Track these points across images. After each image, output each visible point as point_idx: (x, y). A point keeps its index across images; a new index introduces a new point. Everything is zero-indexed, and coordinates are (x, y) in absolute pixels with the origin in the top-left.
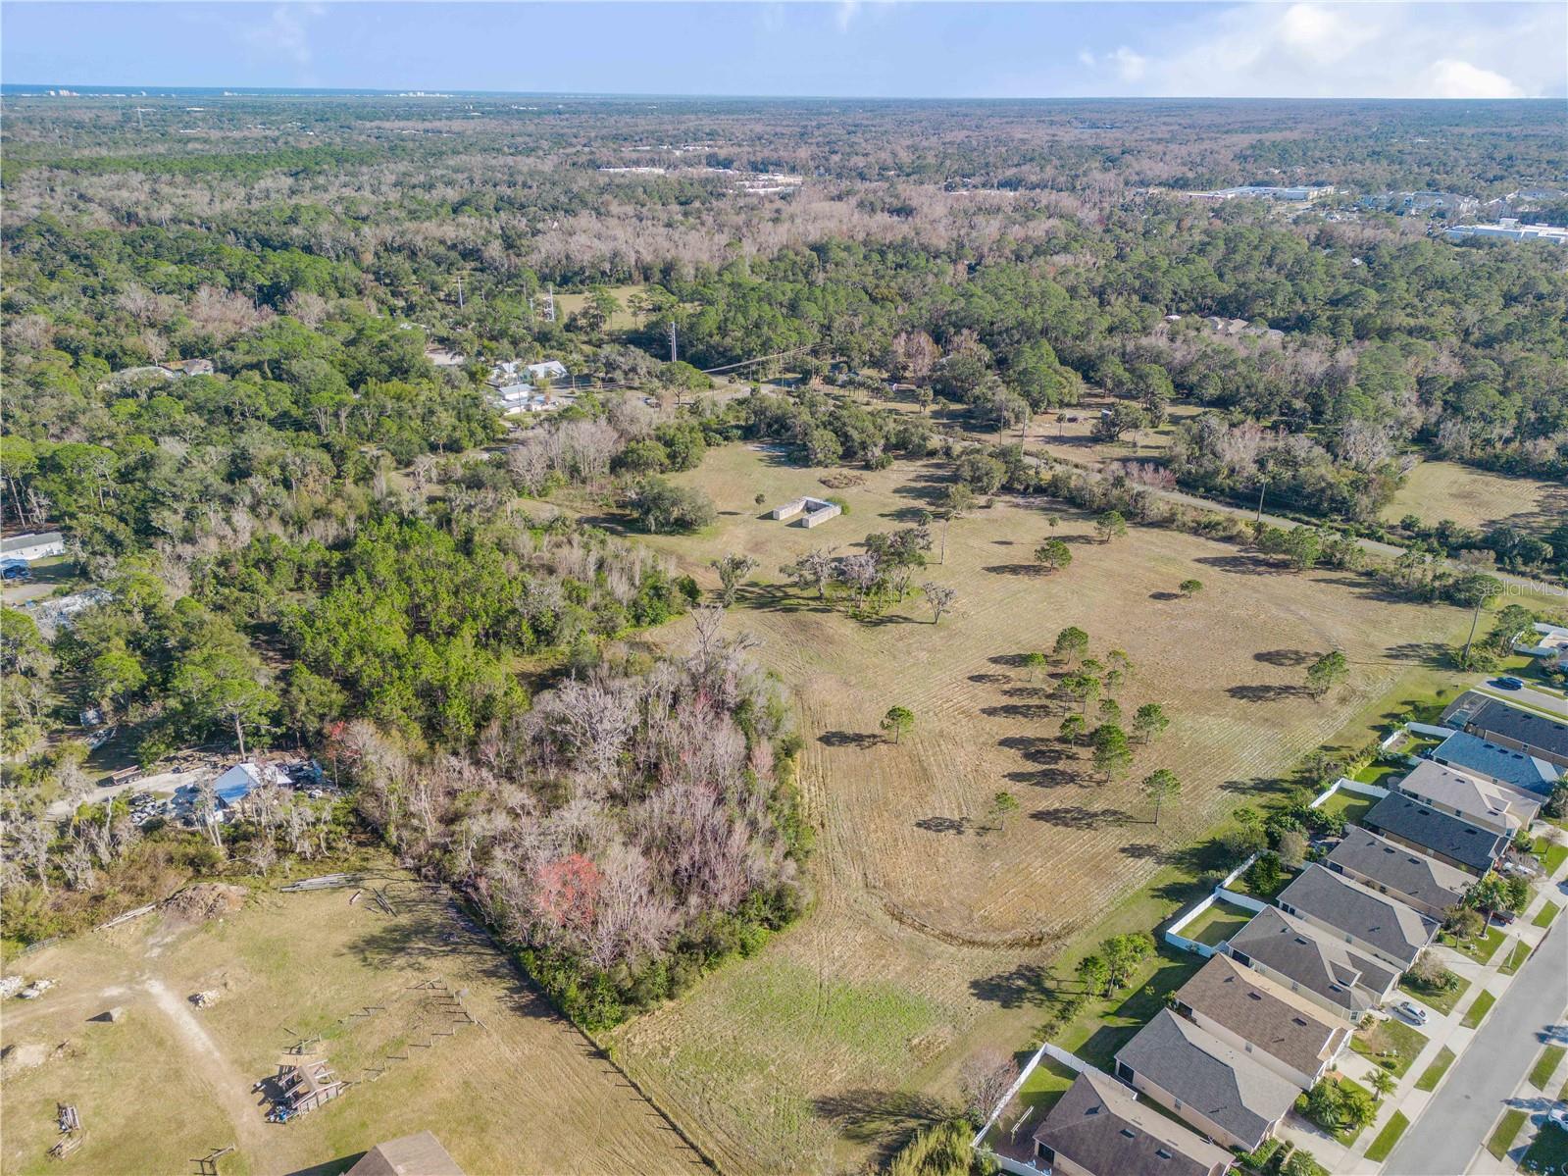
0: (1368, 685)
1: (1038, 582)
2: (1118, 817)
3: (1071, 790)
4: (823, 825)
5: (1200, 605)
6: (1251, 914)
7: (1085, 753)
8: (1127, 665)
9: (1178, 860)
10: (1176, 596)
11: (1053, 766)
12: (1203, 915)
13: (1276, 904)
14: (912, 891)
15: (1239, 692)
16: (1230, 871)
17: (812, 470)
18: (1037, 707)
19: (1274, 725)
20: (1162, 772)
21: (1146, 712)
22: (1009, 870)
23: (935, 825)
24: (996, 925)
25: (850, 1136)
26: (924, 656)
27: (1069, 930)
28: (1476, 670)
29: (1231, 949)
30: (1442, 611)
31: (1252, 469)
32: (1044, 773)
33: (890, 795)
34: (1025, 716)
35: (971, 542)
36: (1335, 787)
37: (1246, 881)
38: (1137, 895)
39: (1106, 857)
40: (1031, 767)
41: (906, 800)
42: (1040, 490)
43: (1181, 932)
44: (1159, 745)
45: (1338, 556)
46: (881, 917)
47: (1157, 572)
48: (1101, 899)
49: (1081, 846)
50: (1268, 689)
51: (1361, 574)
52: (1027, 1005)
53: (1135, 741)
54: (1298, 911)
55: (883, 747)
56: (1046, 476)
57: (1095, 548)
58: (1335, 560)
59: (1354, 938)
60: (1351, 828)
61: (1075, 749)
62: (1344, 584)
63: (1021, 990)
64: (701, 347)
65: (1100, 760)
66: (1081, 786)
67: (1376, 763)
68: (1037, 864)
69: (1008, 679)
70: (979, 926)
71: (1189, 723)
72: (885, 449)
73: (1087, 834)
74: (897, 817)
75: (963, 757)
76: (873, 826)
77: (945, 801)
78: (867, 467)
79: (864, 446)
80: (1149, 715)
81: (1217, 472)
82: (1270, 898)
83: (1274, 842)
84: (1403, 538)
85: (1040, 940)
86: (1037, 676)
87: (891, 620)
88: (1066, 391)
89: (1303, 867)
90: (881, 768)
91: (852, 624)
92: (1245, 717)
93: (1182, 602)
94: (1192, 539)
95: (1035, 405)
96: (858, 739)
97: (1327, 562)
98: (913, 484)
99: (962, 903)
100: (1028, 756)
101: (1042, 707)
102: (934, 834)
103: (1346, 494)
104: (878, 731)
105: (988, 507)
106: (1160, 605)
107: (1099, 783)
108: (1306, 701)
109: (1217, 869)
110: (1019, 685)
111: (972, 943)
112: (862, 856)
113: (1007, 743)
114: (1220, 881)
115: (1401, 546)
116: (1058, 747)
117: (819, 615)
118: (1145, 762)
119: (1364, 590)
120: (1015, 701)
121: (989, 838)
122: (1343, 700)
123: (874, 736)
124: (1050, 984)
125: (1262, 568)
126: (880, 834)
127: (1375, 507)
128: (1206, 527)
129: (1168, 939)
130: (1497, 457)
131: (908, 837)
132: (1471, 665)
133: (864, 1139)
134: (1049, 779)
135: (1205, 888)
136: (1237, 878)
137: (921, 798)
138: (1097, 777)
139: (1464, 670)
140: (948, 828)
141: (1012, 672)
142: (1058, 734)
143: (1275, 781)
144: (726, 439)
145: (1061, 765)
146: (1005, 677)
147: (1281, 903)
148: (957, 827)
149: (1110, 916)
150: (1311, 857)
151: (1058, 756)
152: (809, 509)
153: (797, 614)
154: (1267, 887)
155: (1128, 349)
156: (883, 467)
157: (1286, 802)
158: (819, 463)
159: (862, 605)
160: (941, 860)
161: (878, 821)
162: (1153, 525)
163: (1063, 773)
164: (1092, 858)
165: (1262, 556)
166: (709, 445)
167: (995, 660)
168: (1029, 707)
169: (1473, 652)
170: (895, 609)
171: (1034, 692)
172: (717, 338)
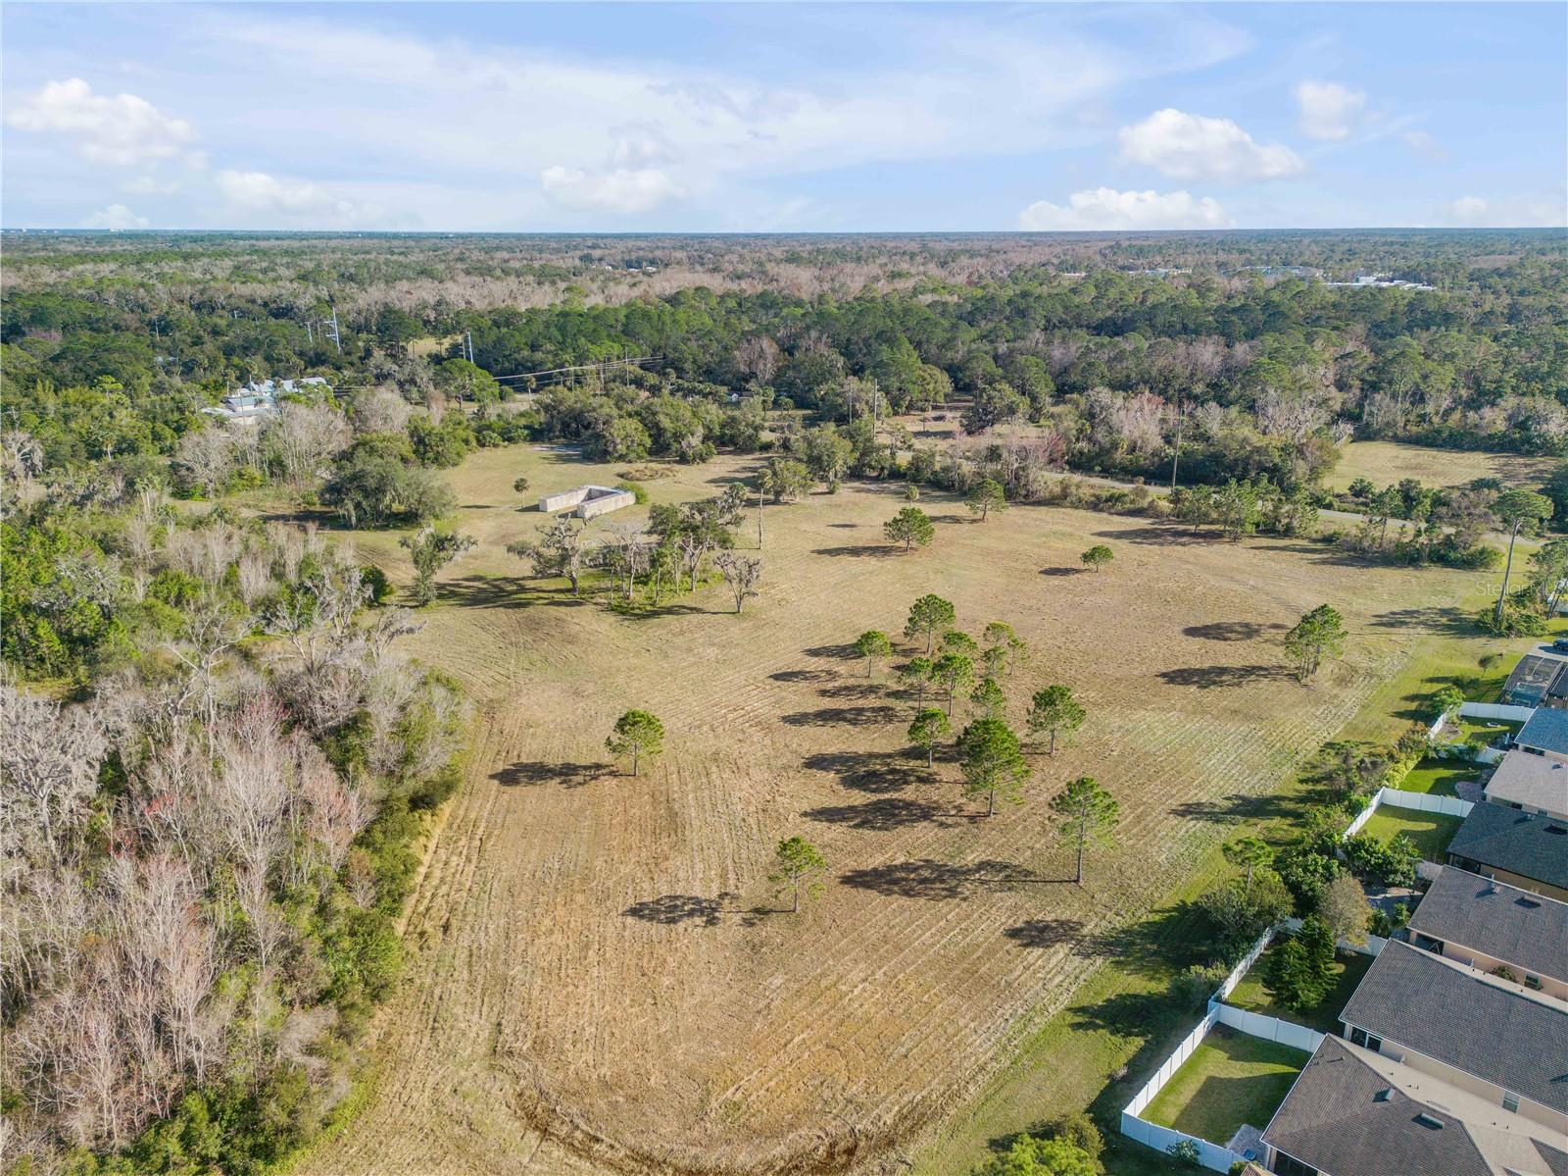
0: (1371, 660)
1: (890, 563)
2: (1011, 876)
3: (924, 831)
4: (446, 928)
5: (1112, 579)
6: (1299, 1058)
7: (950, 772)
8: (1014, 644)
9: (1119, 947)
10: (1077, 571)
11: (896, 795)
12: (1190, 1065)
13: (1339, 1030)
14: (588, 1057)
15: (1180, 677)
16: (1230, 965)
17: (609, 466)
18: (873, 710)
19: (1248, 718)
20: (1082, 782)
21: (1047, 699)
22: (798, 993)
23: (666, 911)
24: (755, 1122)
26: (712, 652)
27: (915, 1120)
28: (1519, 634)
29: (1271, 1151)
30: (1434, 574)
31: (1157, 442)
32: (877, 807)
33: (599, 863)
34: (854, 722)
35: (804, 526)
36: (1375, 802)
37: (1268, 984)
38: (1053, 1029)
39: (991, 952)
40: (859, 798)
41: (624, 870)
42: (896, 474)
43: (1153, 1109)
44: (1071, 754)
45: (1285, 521)
46: (503, 1123)
47: (1049, 548)
48: (980, 1044)
49: (943, 932)
50: (1223, 671)
51: (1315, 541)
53: (1033, 750)
54: (1387, 1043)
55: (608, 784)
56: (904, 459)
57: (966, 527)
58: (1280, 527)
59: (1522, 1100)
60: (1431, 870)
61: (935, 767)
62: (1299, 551)
64: (507, 364)
65: (973, 784)
66: (941, 824)
67: (1426, 763)
68: (856, 975)
69: (832, 675)
70: (716, 1130)
71: (1116, 721)
72: (706, 439)
73: (950, 909)
74: (599, 902)
75: (745, 791)
76: (547, 922)
77: (699, 866)
78: (683, 459)
79: (678, 436)
80: (1052, 703)
81: (1115, 446)
82: (1325, 1017)
83: (1306, 903)
84: (1357, 504)
85: (850, 1152)
86: (880, 669)
87: (670, 611)
88: (931, 387)
89: (1367, 949)
90: (597, 816)
91: (611, 618)
92: (1200, 710)
93: (1086, 577)
94: (1091, 514)
95: (895, 404)
96: (566, 772)
97: (1269, 528)
98: (737, 475)
99: (690, 1075)
100: (852, 782)
101: (882, 709)
102: (663, 929)
103: (1277, 460)
104: (606, 757)
105: (831, 492)
106: (1056, 581)
107: (972, 819)
108: (1286, 684)
109: (1205, 961)
110: (851, 682)
112: (505, 984)
113: (818, 763)
114: (1214, 986)
115: (1358, 512)
116: (901, 764)
117: (563, 609)
118: (1049, 779)
119: (1325, 556)
120: (840, 703)
121: (771, 930)
122: (1342, 681)
123: (598, 766)
125: (1185, 539)
126: (557, 938)
127: (1314, 474)
128: (1107, 501)
129: (1125, 1129)
130: (1439, 432)
131: (612, 941)
132: (1510, 628)
134: (886, 815)
135: (1186, 1005)
136: (1244, 980)
137: (655, 864)
138: (972, 808)
139: (1500, 635)
140: (691, 914)
141: (842, 667)
142: (908, 745)
143: (1270, 800)
144: (510, 440)
145: (909, 793)
146: (829, 673)
147: (1349, 1027)
148: (708, 913)
149: (1000, 1081)
150: (1378, 928)
151: (902, 778)
152: (590, 497)
153: (531, 610)
154: (1310, 996)
155: (1000, 351)
156: (703, 460)
157: (1297, 832)
158: (622, 458)
159: (632, 595)
160: (666, 981)
161: (560, 911)
162: (1039, 503)
163: (908, 805)
164: (964, 955)
165: (1181, 527)
166: (483, 446)
167: (814, 653)
168: (860, 711)
169: (1507, 610)
170: (683, 599)
171: (872, 689)
172: (526, 353)
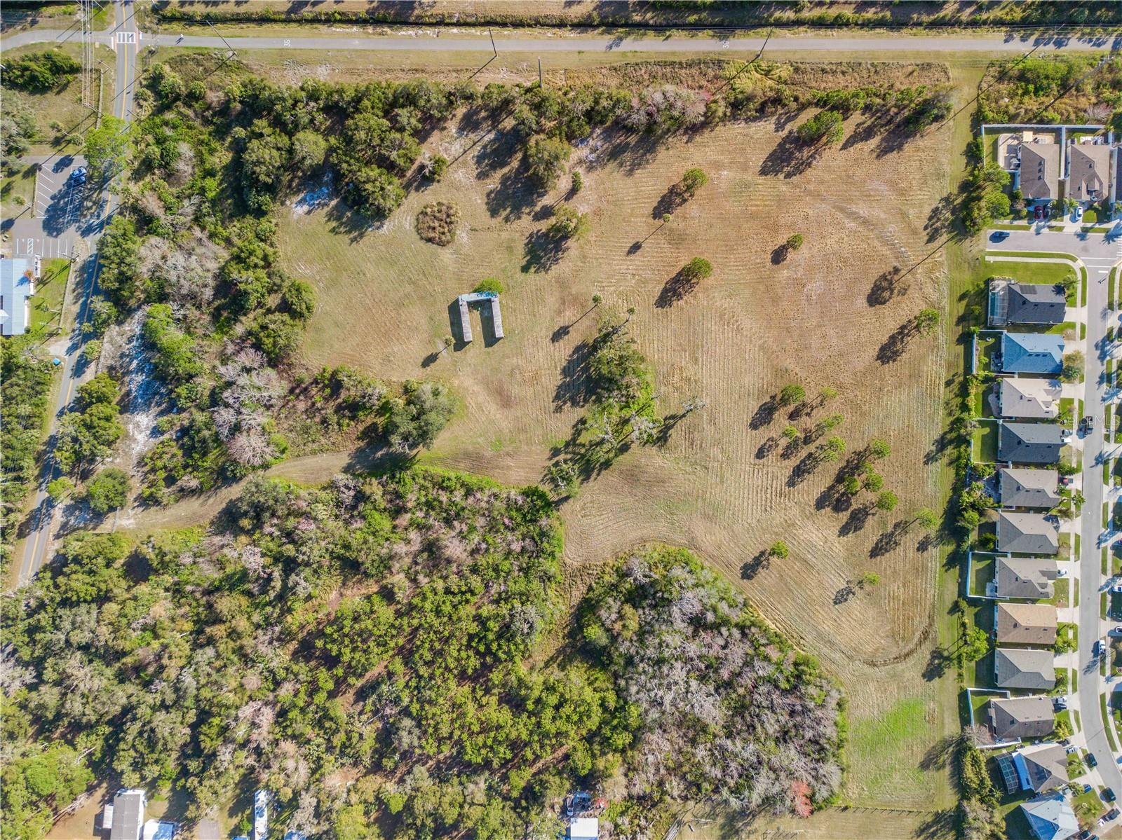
4: (802, 638)
9: (941, 537)
10: (785, 249)
11: (851, 508)
15: (884, 356)
18: (808, 458)
19: (916, 379)
23: (841, 597)
25: (938, 769)
27: (932, 617)
33: (809, 593)
34: (809, 472)
39: (916, 560)
40: (843, 516)
46: (868, 670)
52: (946, 670)
63: (939, 664)
66: (873, 514)
69: (775, 442)
70: (903, 644)
73: (899, 550)
74: (824, 606)
76: (820, 620)
77: (832, 577)
85: (927, 632)
93: (793, 255)
96: (758, 562)
101: (809, 455)
102: (845, 603)
106: (784, 271)
108: (917, 338)
110: (783, 442)
111: (907, 655)
120: (794, 461)
121: (866, 586)
123: (762, 553)
124: (946, 654)
126: (827, 623)
129: (969, 596)
131: (839, 615)
133: (943, 766)
134: (857, 520)
137: (821, 584)
140: (847, 595)
141: (772, 432)
145: (854, 504)
146: (772, 440)
148: (850, 591)
149: (939, 596)
153: (615, 465)
161: (819, 615)
168: (804, 462)
171: (795, 443)
